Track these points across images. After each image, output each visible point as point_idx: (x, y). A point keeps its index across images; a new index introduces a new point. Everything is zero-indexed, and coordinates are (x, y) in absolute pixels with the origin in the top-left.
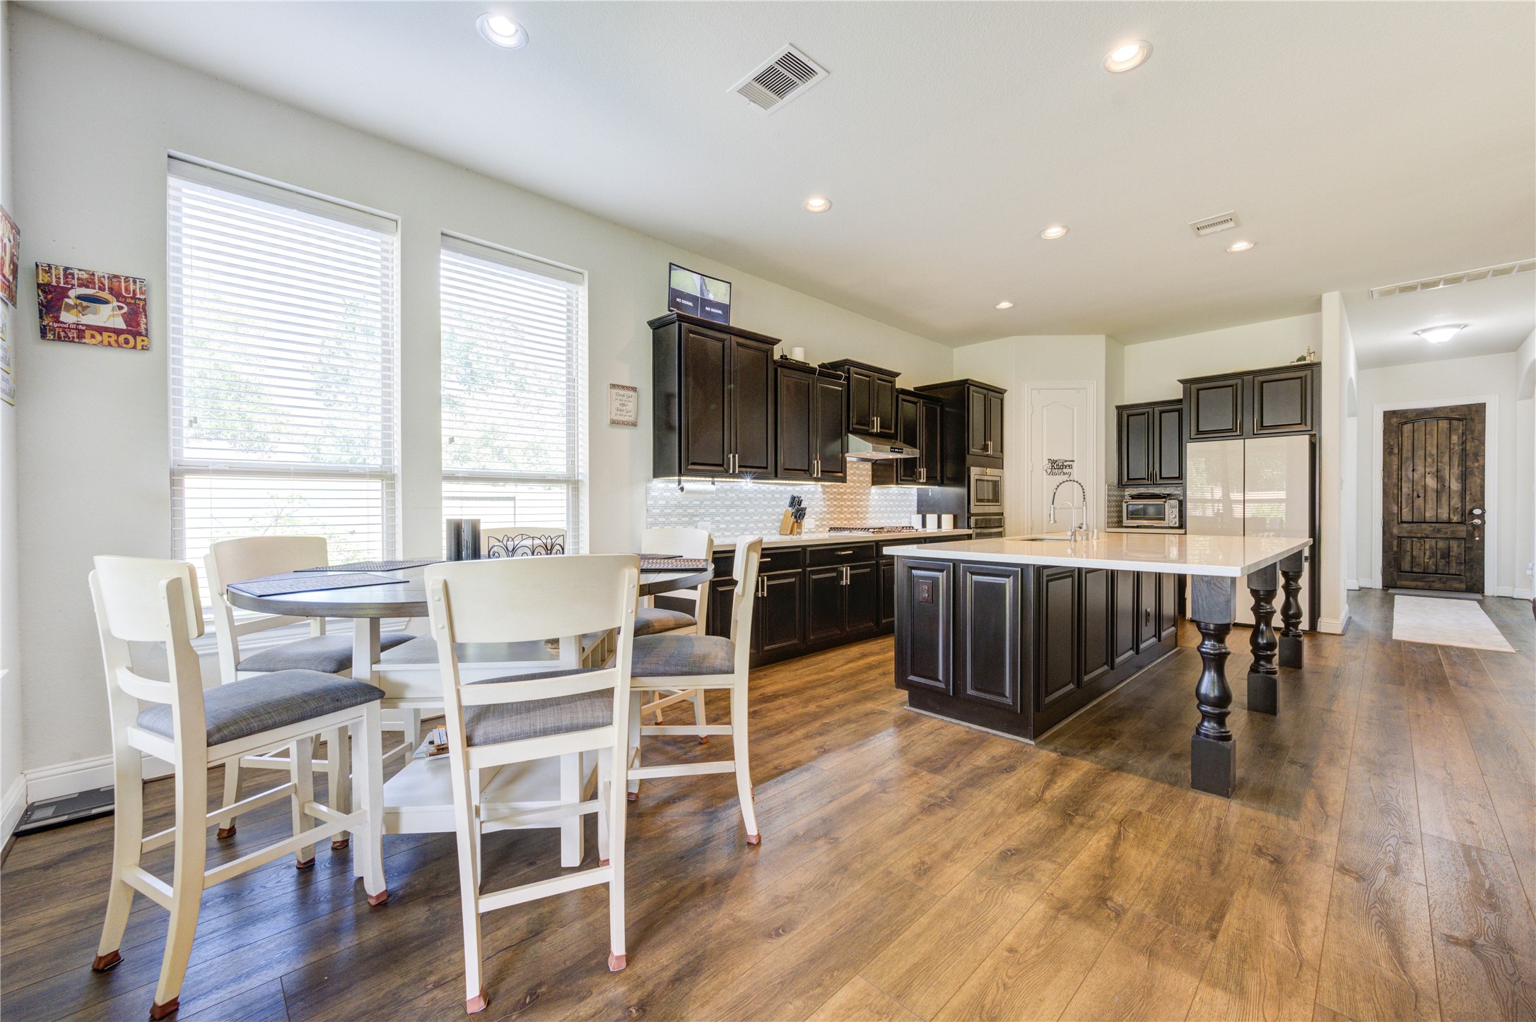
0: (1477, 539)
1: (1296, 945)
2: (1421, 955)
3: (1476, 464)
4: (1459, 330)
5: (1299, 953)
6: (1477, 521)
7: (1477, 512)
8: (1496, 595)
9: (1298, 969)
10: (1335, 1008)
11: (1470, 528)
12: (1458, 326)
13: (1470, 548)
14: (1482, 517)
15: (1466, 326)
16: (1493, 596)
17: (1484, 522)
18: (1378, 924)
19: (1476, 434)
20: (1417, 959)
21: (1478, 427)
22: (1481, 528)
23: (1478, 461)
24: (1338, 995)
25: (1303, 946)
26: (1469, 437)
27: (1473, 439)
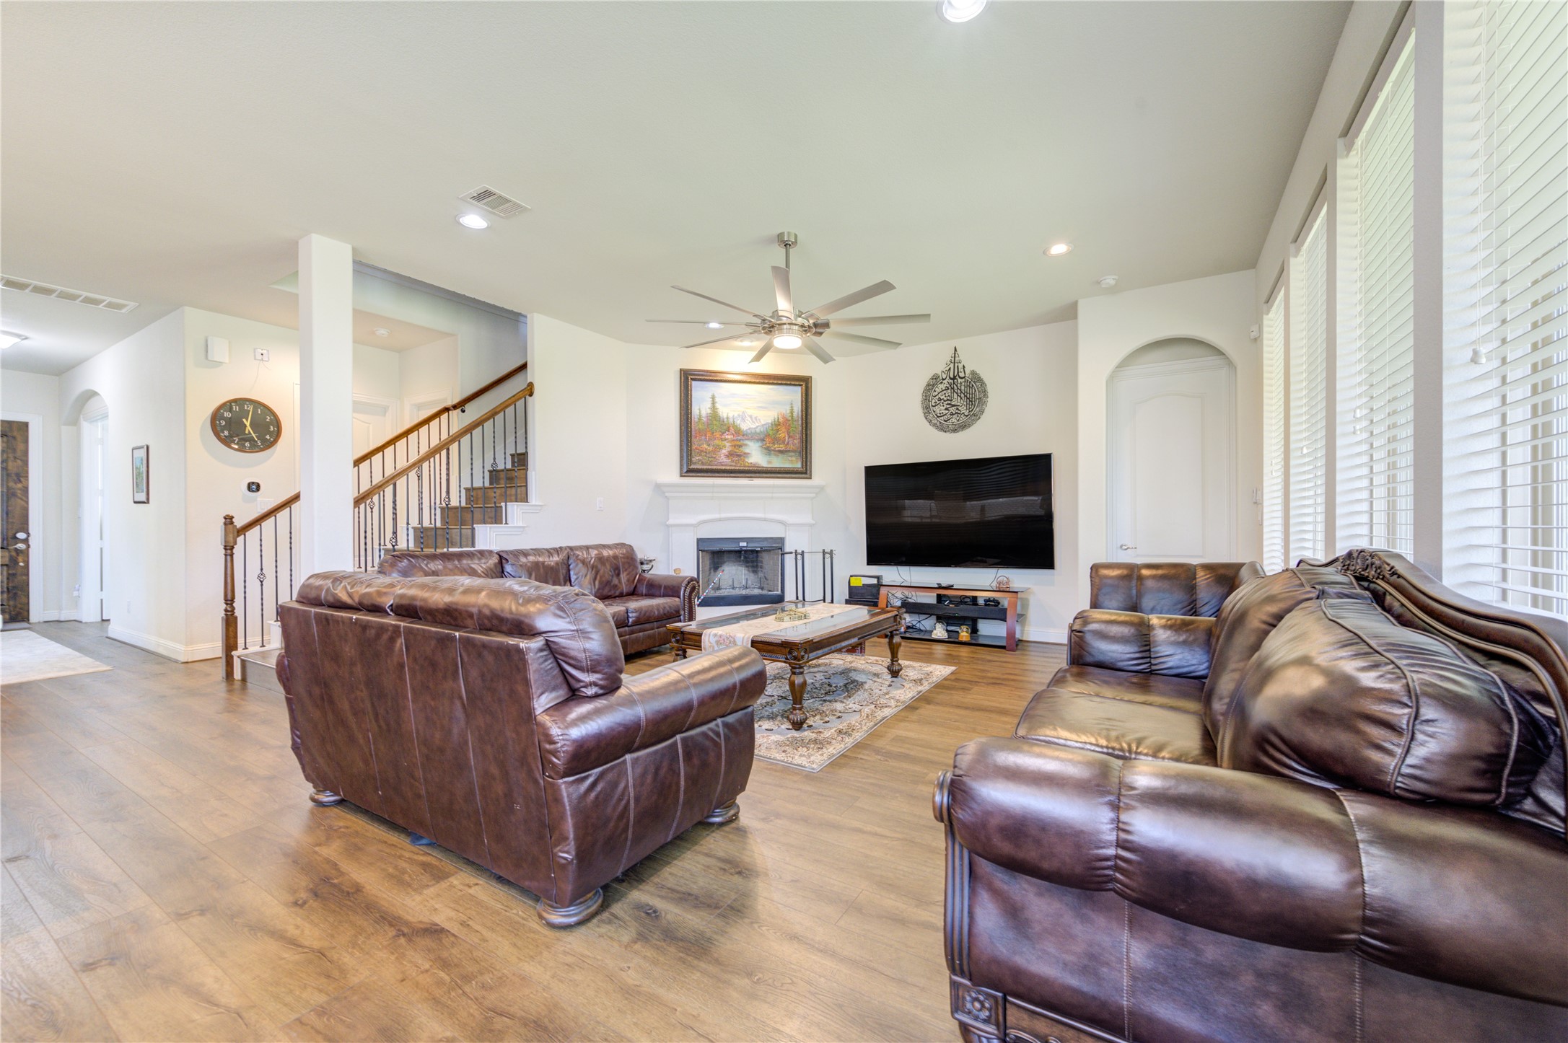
0: (21, 564)
1: (217, 1005)
2: (297, 927)
3: (20, 485)
4: (18, 340)
5: (228, 1010)
6: (21, 546)
7: (21, 535)
8: (42, 620)
9: (240, 1020)
10: (294, 1016)
11: (14, 554)
12: (18, 336)
13: (14, 575)
14: (26, 541)
15: (26, 338)
16: (39, 623)
17: (28, 546)
18: (252, 932)
19: (19, 454)
20: (297, 932)
21: (21, 447)
22: (26, 553)
23: (20, 481)
24: (286, 1005)
25: (223, 1000)
26: (11, 455)
27: (15, 458)
